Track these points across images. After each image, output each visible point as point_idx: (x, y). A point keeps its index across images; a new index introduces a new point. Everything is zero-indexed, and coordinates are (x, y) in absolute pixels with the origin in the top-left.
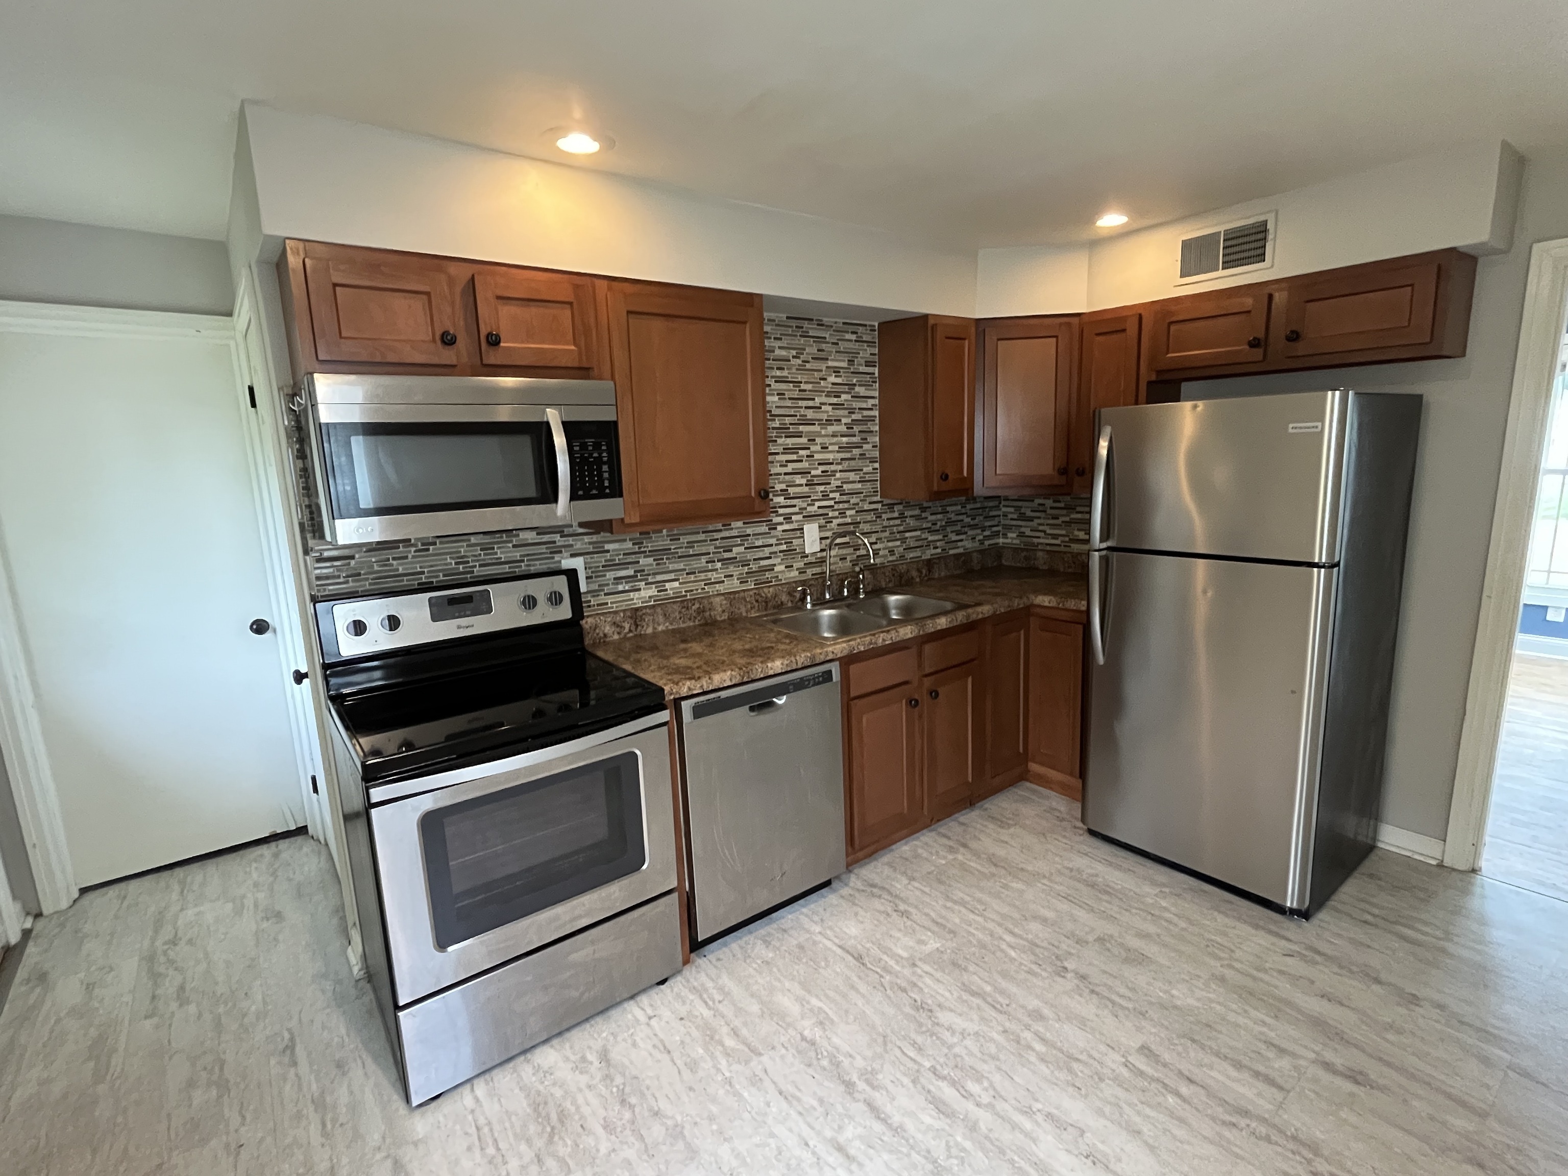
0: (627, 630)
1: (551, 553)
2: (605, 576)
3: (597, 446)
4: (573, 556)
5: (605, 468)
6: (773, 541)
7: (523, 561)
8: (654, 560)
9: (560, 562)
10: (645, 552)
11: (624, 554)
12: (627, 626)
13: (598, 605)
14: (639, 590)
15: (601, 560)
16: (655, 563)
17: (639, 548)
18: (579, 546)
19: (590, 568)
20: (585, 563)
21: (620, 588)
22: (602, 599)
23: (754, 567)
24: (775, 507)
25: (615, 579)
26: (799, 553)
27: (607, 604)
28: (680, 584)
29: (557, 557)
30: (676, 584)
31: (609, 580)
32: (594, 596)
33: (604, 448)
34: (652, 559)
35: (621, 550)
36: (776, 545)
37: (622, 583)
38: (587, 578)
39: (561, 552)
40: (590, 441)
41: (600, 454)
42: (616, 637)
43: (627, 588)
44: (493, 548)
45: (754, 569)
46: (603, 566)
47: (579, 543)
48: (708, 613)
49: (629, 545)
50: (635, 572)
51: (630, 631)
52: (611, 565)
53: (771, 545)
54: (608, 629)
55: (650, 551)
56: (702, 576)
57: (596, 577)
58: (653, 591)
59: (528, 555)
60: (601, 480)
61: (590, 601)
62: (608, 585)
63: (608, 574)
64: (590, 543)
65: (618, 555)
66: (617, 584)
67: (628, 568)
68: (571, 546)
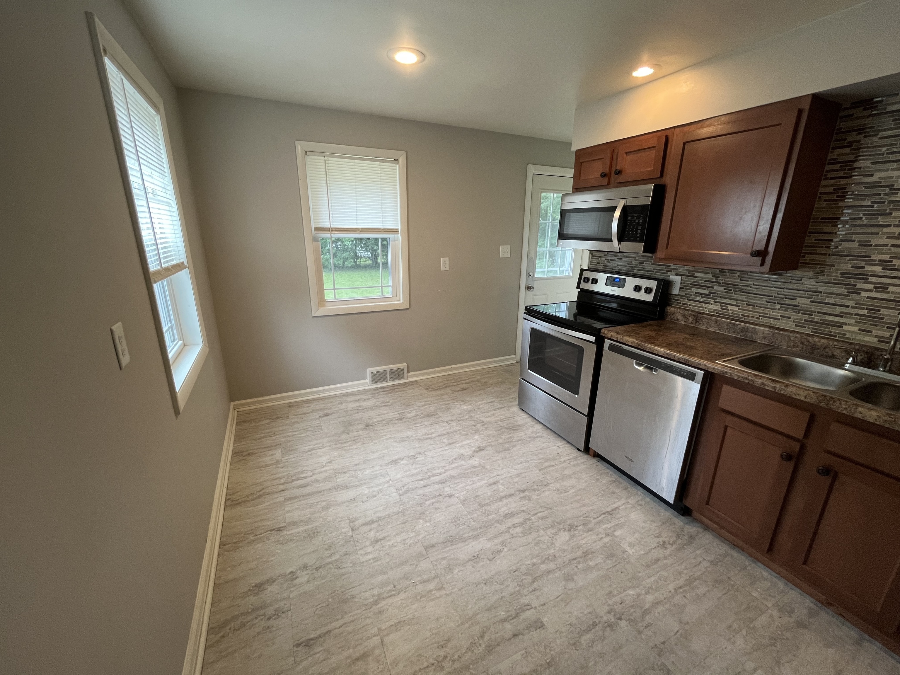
0: (690, 322)
1: (667, 271)
2: (691, 290)
3: (638, 217)
4: (677, 275)
5: (640, 228)
6: (851, 303)
7: (653, 272)
8: (725, 289)
9: (669, 276)
10: (719, 283)
11: (705, 281)
12: (691, 319)
13: (683, 304)
14: (709, 304)
15: (691, 280)
16: (724, 291)
17: (716, 279)
18: (681, 270)
19: (684, 283)
20: (681, 280)
21: (698, 299)
22: (686, 301)
23: (817, 318)
24: (867, 275)
25: (696, 293)
26: (886, 323)
27: (687, 305)
28: (739, 309)
29: (669, 273)
30: (736, 309)
31: (693, 292)
32: (682, 298)
33: (641, 218)
34: (723, 288)
35: (704, 278)
36: (852, 307)
37: (699, 296)
38: (680, 288)
39: (671, 271)
40: (636, 215)
41: (639, 221)
42: (683, 323)
43: (701, 300)
44: (643, 263)
45: (816, 320)
46: (691, 284)
47: (682, 269)
48: (750, 334)
49: (710, 276)
50: (709, 293)
51: (692, 323)
52: (696, 285)
53: (848, 306)
54: (680, 317)
55: (723, 283)
56: (760, 310)
57: (685, 289)
58: (717, 307)
59: (656, 269)
60: (637, 233)
61: (679, 300)
62: (691, 295)
63: (693, 289)
64: (687, 270)
65: (701, 280)
66: (696, 296)
67: (705, 289)
68: (677, 269)
